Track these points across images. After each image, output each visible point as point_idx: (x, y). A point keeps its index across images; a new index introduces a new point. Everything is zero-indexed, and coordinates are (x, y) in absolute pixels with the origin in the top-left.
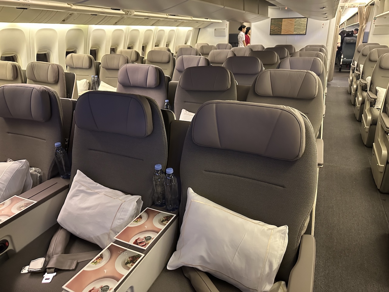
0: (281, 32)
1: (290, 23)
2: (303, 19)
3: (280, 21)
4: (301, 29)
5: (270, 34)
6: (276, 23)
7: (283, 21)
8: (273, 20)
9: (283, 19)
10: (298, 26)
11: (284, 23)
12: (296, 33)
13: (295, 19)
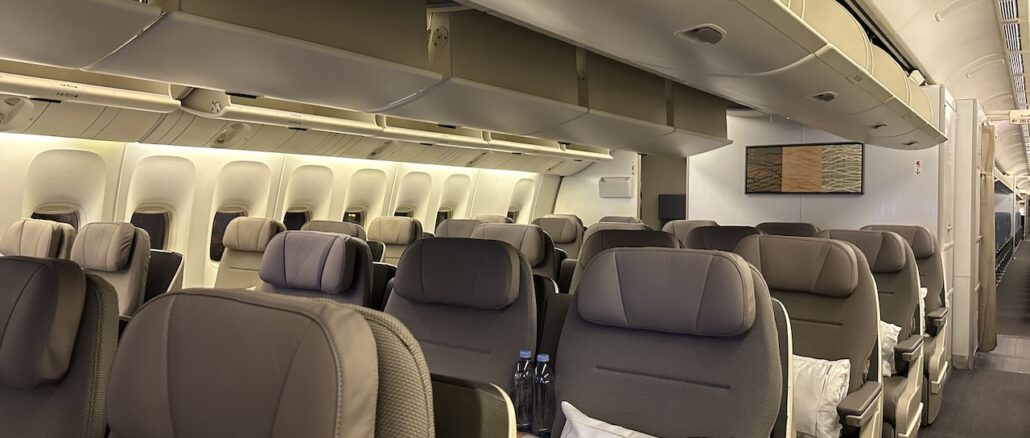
0: (780, 185)
1: (809, 160)
2: (847, 148)
3: (776, 154)
4: (844, 177)
5: (747, 192)
6: (763, 158)
7: (784, 152)
8: (753, 150)
9: (784, 148)
10: (833, 168)
11: (788, 159)
12: (830, 188)
13: (821, 147)
